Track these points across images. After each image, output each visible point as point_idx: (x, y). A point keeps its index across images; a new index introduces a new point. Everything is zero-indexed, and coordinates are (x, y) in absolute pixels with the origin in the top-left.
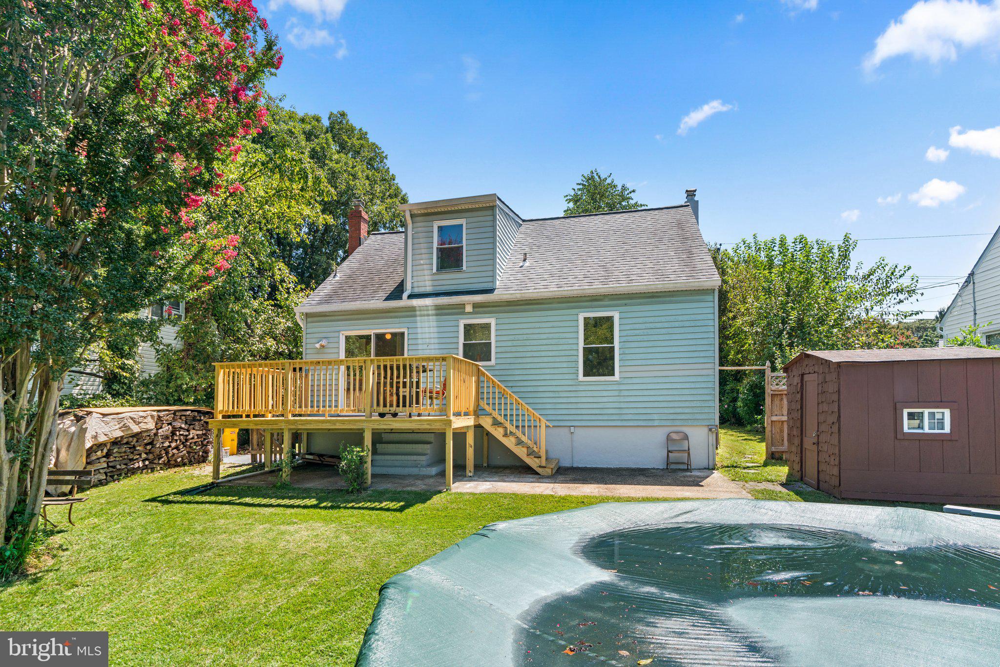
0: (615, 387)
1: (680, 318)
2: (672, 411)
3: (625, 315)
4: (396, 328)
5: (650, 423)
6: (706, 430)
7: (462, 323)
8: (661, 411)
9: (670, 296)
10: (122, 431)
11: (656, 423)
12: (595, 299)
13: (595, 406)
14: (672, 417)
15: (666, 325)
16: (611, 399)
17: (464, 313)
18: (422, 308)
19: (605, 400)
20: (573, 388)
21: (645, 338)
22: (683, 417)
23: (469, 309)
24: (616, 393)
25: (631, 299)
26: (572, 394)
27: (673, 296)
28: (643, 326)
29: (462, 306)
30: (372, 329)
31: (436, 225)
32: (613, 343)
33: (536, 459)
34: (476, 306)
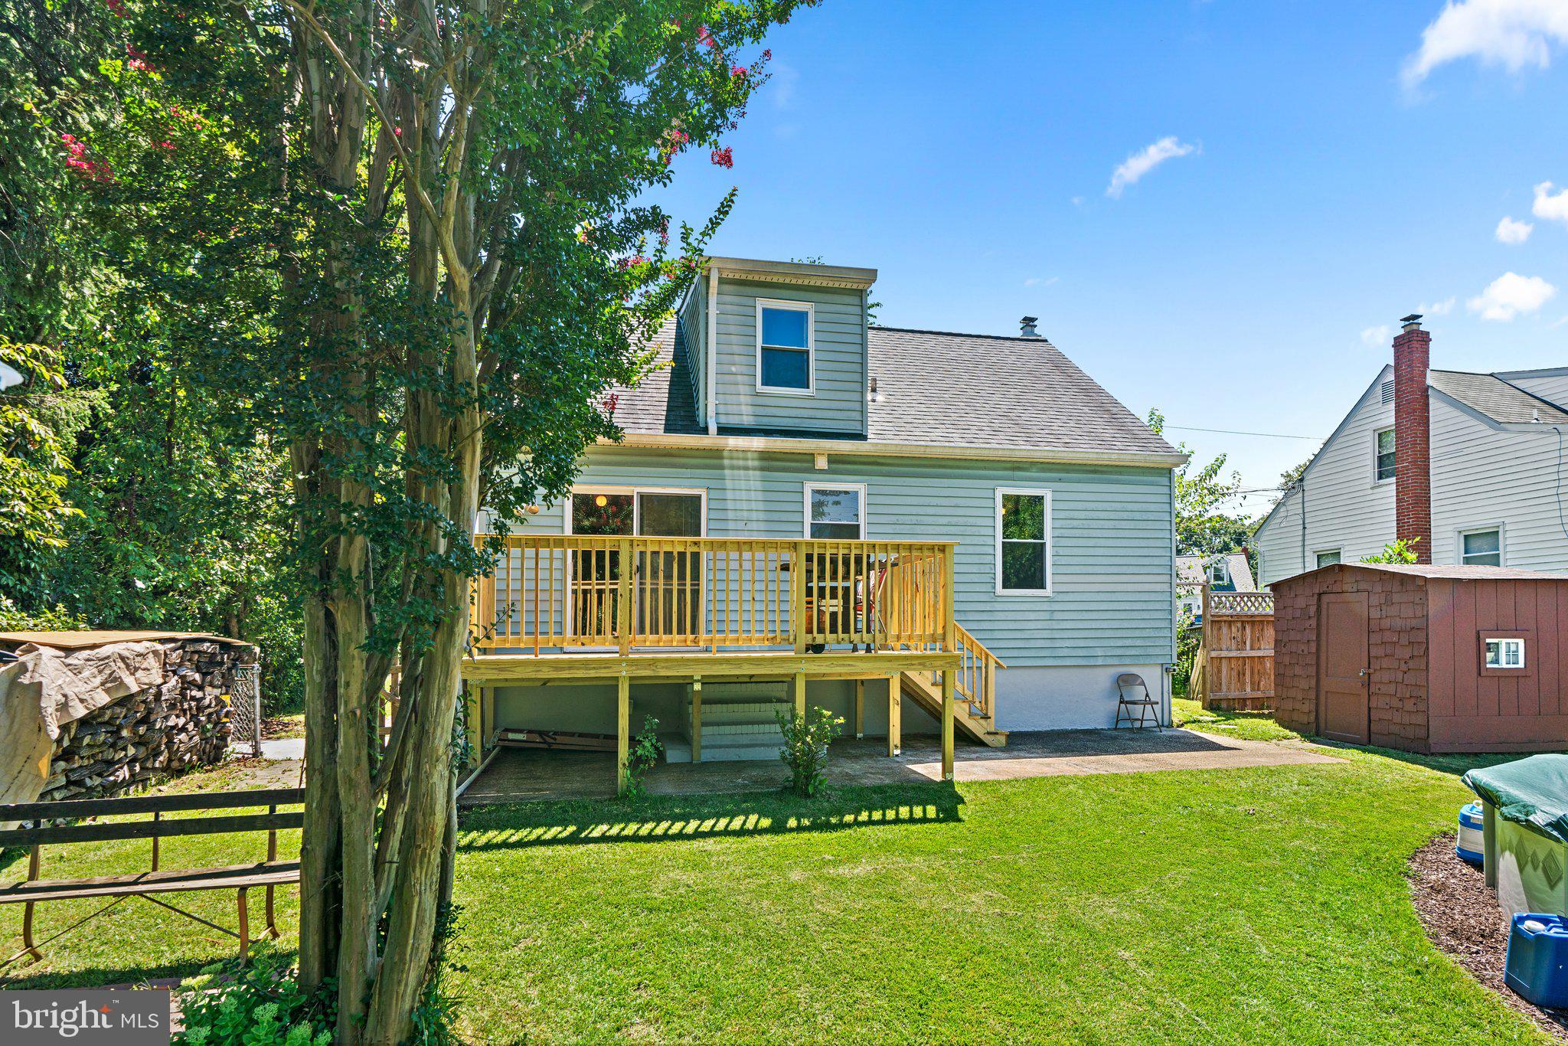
0: (1045, 607)
1: (1130, 506)
2: (1120, 643)
3: (1059, 496)
4: (685, 487)
5: (1092, 662)
6: (1159, 670)
7: (809, 487)
8: (1106, 643)
9: (1117, 473)
10: (107, 691)
11: (1100, 662)
12: (1016, 467)
13: (1018, 635)
14: (1119, 652)
15: (1112, 515)
16: (1039, 625)
17: (812, 470)
18: (735, 454)
19: (1032, 625)
20: (988, 607)
21: (1085, 533)
22: (1133, 652)
23: (822, 463)
24: (1047, 616)
25: (1067, 471)
26: (985, 616)
27: (1121, 473)
28: (1082, 515)
29: (810, 457)
30: (636, 485)
31: (762, 304)
32: (1042, 538)
33: (982, 722)
34: (834, 459)
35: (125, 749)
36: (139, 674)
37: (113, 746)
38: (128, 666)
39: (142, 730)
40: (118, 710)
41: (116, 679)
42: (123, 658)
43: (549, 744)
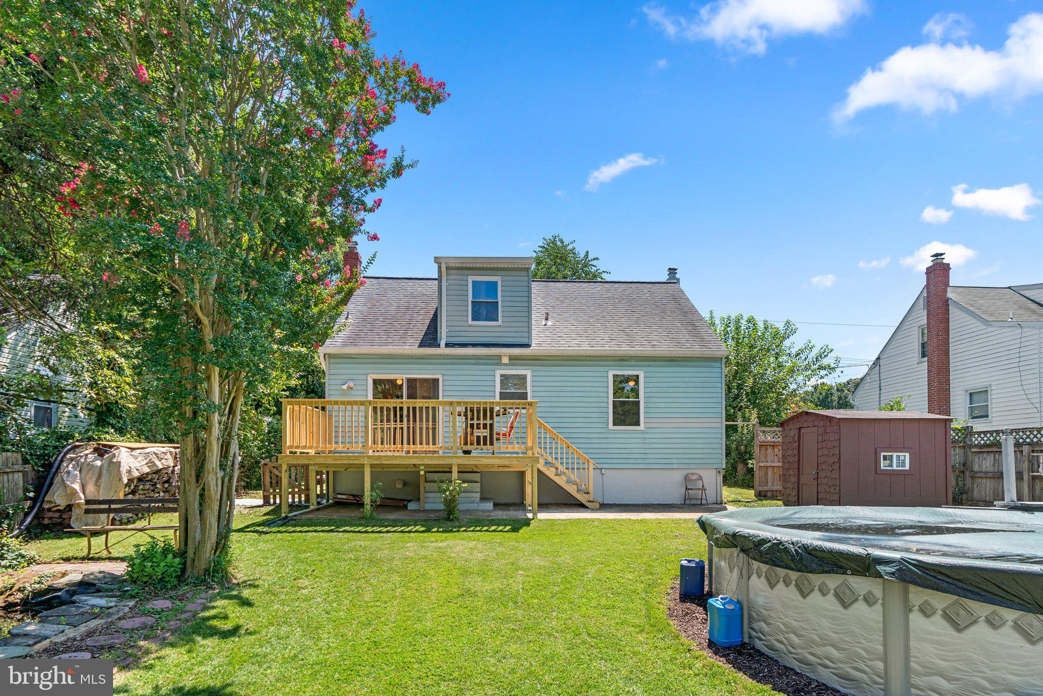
0: (640, 436)
1: (694, 380)
2: (688, 456)
3: (648, 374)
4: (431, 374)
5: (670, 467)
6: (714, 472)
7: (498, 373)
8: (679, 456)
9: (686, 361)
10: (148, 467)
11: (675, 466)
12: (622, 359)
13: (623, 451)
14: (687, 461)
15: (683, 385)
16: (637, 446)
17: (500, 364)
19: (632, 446)
20: (604, 436)
21: (666, 395)
22: (697, 461)
23: (505, 360)
24: (641, 441)
25: (654, 361)
26: (602, 441)
27: (688, 361)
28: (664, 385)
29: (499, 357)
30: (405, 374)
31: (471, 279)
32: (638, 398)
33: (585, 495)
34: (512, 358)
35: (159, 493)
36: (163, 461)
37: (153, 491)
38: (158, 457)
39: (166, 485)
40: (154, 475)
41: (152, 462)
42: (156, 454)
43: (358, 501)
